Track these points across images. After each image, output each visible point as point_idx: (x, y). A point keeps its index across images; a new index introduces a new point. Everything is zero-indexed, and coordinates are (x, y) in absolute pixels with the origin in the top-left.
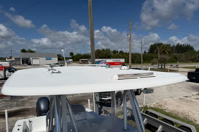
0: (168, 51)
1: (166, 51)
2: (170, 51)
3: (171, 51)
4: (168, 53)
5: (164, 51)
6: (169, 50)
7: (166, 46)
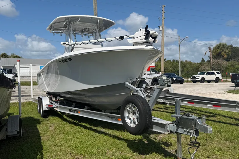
0: (225, 52)
1: (222, 53)
2: (228, 53)
3: (230, 53)
4: (226, 56)
5: (220, 53)
6: (227, 51)
7: (223, 46)
